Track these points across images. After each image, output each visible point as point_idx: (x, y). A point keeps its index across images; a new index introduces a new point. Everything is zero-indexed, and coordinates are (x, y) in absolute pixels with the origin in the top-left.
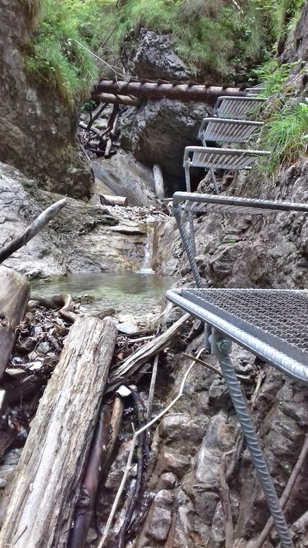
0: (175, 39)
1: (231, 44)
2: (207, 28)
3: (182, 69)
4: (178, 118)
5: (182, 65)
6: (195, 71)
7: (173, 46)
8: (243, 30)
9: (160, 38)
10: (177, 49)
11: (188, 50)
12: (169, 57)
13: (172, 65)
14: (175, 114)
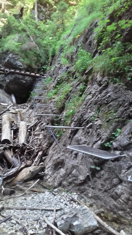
0: (19, 57)
1: (36, 58)
2: (29, 54)
3: (21, 66)
4: (20, 80)
5: (22, 65)
6: (26, 67)
7: (19, 59)
8: (40, 54)
9: (14, 56)
10: (20, 60)
11: (23, 61)
12: (18, 62)
13: (19, 65)
14: (20, 79)
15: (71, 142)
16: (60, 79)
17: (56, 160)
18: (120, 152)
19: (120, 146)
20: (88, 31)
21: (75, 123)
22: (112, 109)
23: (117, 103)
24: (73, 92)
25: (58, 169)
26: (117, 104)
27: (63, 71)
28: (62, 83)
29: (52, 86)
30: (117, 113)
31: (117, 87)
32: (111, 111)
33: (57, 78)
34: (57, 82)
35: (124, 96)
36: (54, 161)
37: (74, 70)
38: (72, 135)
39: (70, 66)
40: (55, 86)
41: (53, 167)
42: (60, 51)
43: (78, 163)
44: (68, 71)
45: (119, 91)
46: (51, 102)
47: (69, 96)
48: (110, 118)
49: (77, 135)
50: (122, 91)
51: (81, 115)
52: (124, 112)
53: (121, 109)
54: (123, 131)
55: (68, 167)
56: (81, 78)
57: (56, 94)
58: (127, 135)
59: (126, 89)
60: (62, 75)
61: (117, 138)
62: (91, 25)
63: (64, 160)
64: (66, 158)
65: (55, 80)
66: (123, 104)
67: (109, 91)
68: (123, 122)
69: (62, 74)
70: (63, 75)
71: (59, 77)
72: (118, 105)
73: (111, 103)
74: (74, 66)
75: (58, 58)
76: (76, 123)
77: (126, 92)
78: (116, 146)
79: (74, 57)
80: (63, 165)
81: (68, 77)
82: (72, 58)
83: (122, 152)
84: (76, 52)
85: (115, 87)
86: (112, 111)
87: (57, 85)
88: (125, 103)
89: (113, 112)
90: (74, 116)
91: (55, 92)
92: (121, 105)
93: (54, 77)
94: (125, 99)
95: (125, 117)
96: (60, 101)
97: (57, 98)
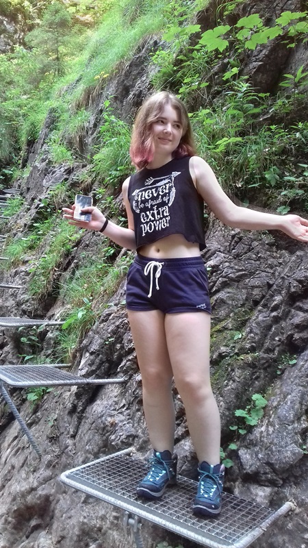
15: (77, 428)
16: (45, 202)
17: (23, 495)
18: (268, 490)
19: (268, 469)
20: (130, 66)
21: (92, 357)
22: (228, 316)
23: (242, 295)
24: (87, 246)
25: (29, 530)
26: (244, 297)
27: (56, 179)
28: (51, 215)
29: (22, 222)
30: (248, 330)
31: (240, 239)
32: (223, 324)
33: (36, 201)
34: (37, 213)
35: (268, 270)
36: (14, 499)
37: (90, 180)
38: (80, 404)
39: (78, 167)
40: (29, 223)
41: (10, 519)
42: (48, 127)
43: (103, 518)
44: (70, 182)
45: (249, 250)
46: (16, 273)
47: (73, 258)
48: (223, 349)
49: (98, 402)
50: (258, 253)
51: (114, 333)
52: (271, 327)
53: (260, 316)
54: (275, 404)
55: (66, 532)
56: (110, 203)
57: (31, 248)
58: (293, 422)
59: (271, 245)
60: (52, 192)
61: (257, 433)
62: (139, 50)
63: (51, 498)
64: (57, 492)
65: (33, 207)
66: (263, 297)
67: (213, 248)
68: (269, 366)
69: (53, 189)
70: (56, 192)
71: (42, 197)
72: (247, 299)
73: (222, 295)
74: (89, 167)
75: (42, 145)
76: (97, 361)
77: (274, 258)
78: (253, 468)
79: (89, 140)
80: (48, 519)
81: (69, 197)
82: (82, 144)
83: (277, 493)
84: (95, 126)
85: (233, 237)
86: (229, 323)
87: (35, 220)
88: (272, 296)
89: (230, 326)
90: (90, 333)
91: (29, 243)
92: (256, 303)
93: (29, 196)
94: (271, 282)
95: (277, 349)
96: (43, 274)
97: (34, 263)
